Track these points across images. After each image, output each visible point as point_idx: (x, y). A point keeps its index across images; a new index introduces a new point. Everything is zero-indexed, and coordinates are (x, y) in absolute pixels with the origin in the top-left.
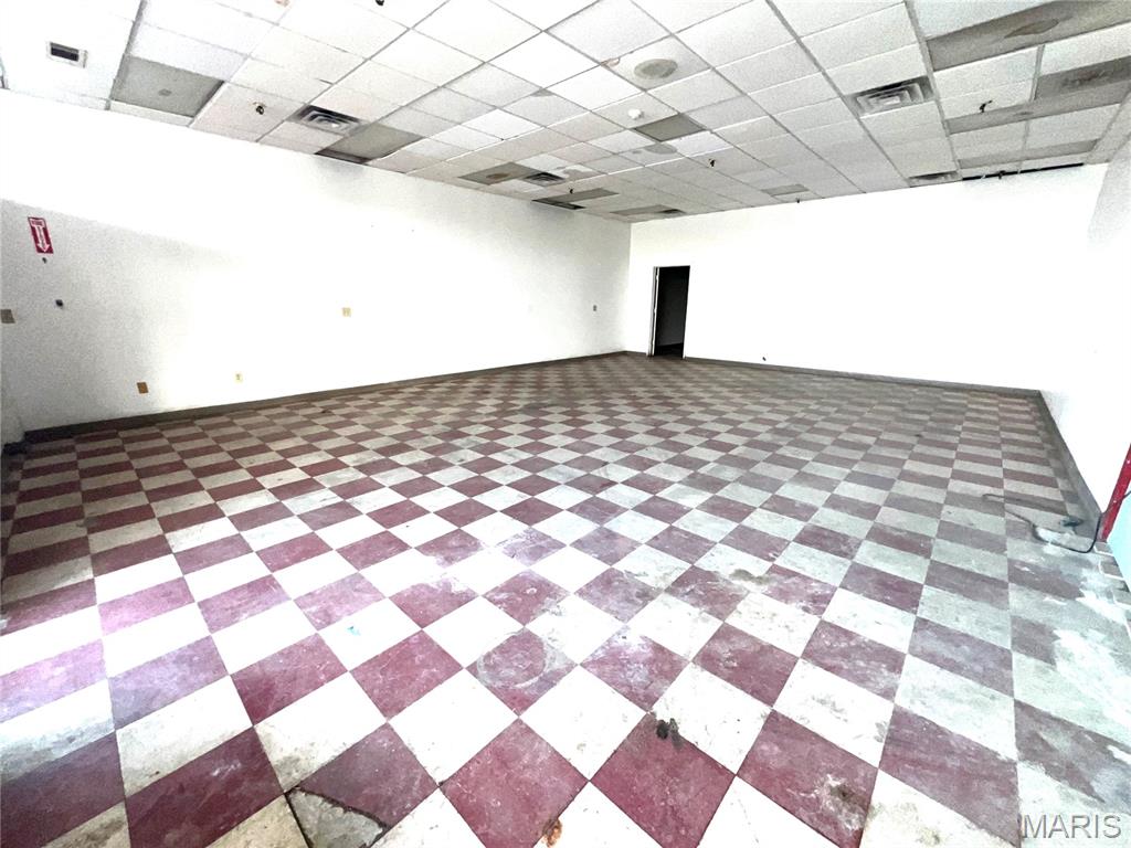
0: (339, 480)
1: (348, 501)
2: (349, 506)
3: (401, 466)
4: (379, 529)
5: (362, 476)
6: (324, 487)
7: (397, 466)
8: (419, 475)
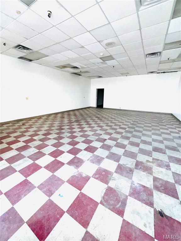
0: (35, 144)
1: (40, 151)
2: (41, 152)
3: (51, 139)
4: (53, 159)
5: (41, 143)
6: (32, 147)
7: (50, 139)
8: (57, 141)
